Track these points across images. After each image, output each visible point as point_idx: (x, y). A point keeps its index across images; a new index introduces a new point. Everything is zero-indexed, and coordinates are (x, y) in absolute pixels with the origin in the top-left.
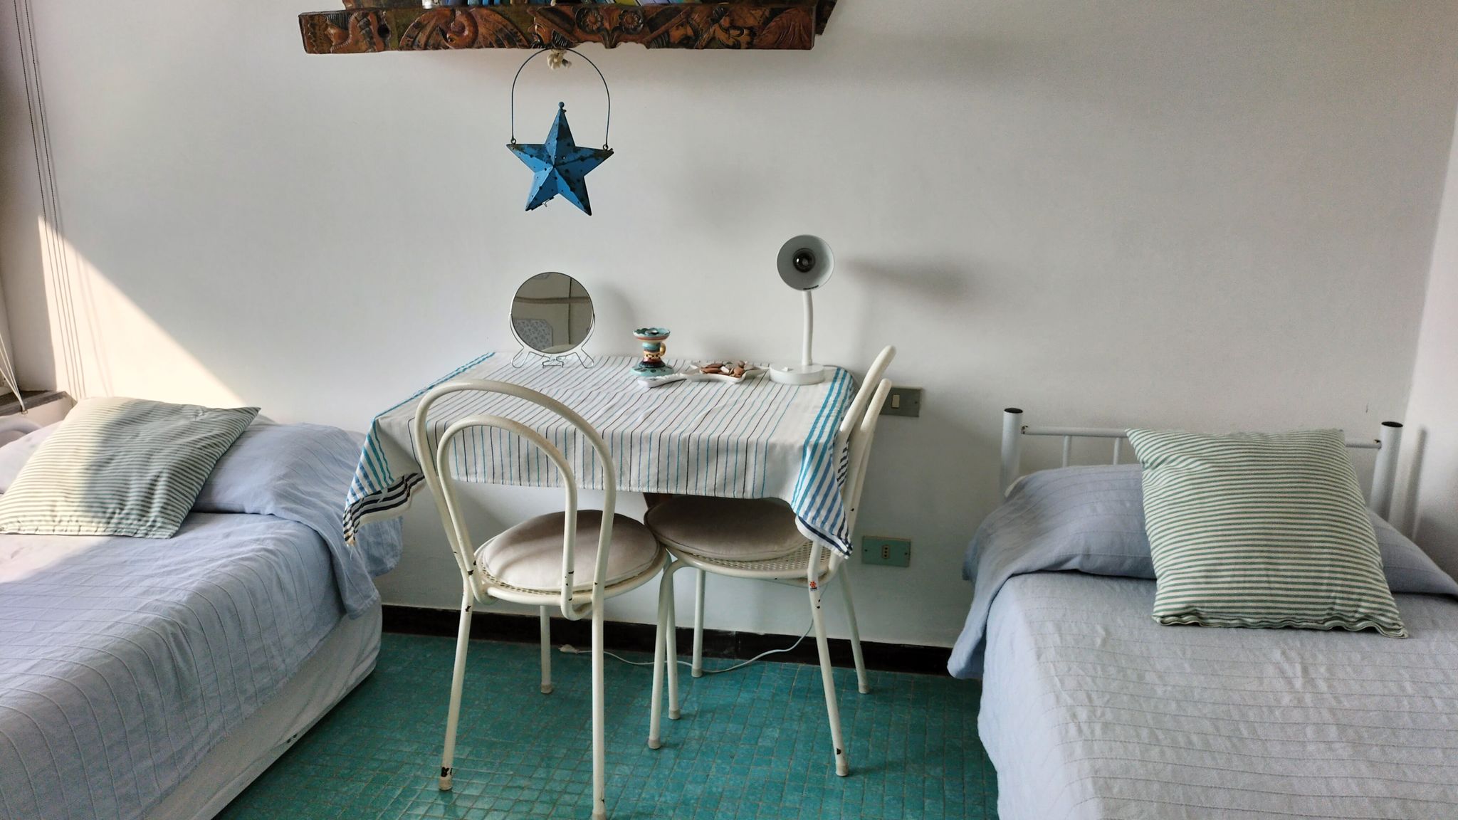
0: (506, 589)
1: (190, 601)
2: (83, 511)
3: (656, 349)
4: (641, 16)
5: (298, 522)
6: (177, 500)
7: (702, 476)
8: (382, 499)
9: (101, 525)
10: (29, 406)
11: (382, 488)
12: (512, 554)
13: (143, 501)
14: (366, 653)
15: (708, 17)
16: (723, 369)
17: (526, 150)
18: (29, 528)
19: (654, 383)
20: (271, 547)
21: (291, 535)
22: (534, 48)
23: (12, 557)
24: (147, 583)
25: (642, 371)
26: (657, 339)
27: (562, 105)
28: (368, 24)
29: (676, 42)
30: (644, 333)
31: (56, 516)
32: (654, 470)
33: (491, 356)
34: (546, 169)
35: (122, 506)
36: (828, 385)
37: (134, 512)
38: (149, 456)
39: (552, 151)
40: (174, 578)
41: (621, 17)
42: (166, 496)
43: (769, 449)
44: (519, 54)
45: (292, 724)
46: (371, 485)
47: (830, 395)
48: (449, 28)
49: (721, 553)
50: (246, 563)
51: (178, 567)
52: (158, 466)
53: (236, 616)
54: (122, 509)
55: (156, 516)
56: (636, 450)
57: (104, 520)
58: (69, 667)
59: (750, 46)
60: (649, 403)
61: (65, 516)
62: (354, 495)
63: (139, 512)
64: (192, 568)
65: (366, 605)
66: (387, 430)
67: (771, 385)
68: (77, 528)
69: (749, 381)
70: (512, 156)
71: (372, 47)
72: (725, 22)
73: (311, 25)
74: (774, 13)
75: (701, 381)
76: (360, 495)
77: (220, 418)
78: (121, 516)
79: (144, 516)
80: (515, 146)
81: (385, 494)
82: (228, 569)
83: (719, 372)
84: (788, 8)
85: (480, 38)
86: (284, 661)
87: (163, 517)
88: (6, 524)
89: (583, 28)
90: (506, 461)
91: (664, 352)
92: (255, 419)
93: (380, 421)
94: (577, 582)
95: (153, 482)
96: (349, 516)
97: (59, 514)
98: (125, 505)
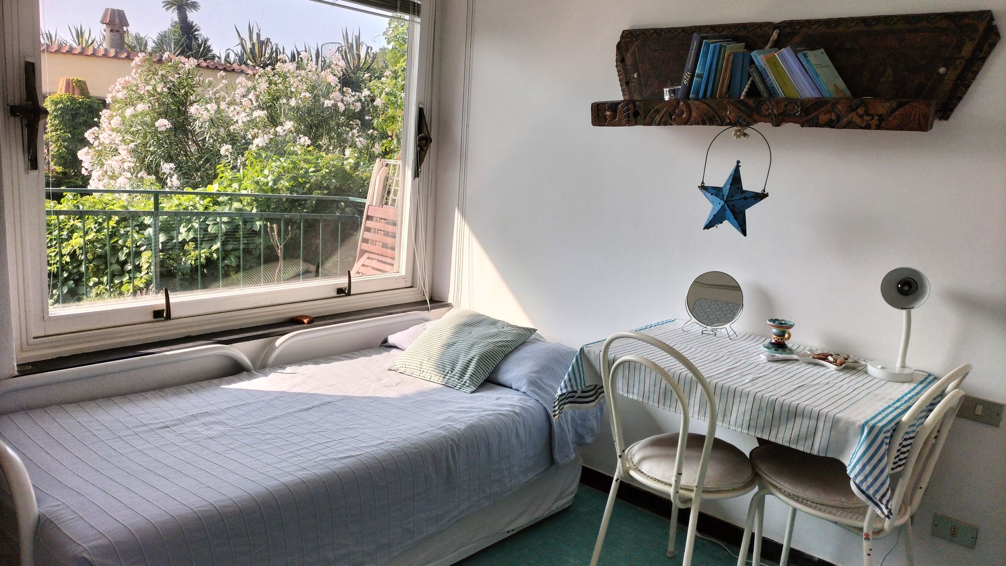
0: (641, 474)
1: (465, 430)
2: (434, 368)
3: (781, 335)
4: (800, 105)
5: (537, 400)
6: (479, 372)
7: (782, 429)
8: (576, 396)
9: (441, 378)
10: (432, 308)
11: (578, 389)
12: (649, 452)
13: (463, 369)
14: (567, 493)
15: (848, 107)
16: (830, 358)
17: (710, 190)
18: (409, 371)
19: (773, 358)
20: (517, 411)
21: (531, 407)
22: (725, 125)
23: (396, 385)
24: (449, 414)
25: (768, 349)
26: (783, 327)
27: (738, 162)
28: (628, 110)
29: (823, 124)
30: (774, 323)
31: (422, 368)
32: (747, 418)
33: (673, 321)
34: (720, 204)
35: (453, 370)
36: (912, 386)
37: (457, 375)
38: (473, 345)
39: (726, 192)
40: (463, 415)
41: (786, 106)
42: (474, 369)
43: (835, 422)
44: (715, 129)
45: (511, 522)
46: (572, 386)
47: (909, 393)
48: (674, 112)
49: (797, 491)
50: (500, 416)
51: (467, 410)
52: (475, 352)
53: (488, 445)
54: (452, 372)
55: (467, 380)
56: (737, 400)
57: (443, 376)
58: (396, 449)
59: (879, 127)
60: (760, 371)
61: (426, 369)
62: (561, 390)
63: (459, 375)
64: (473, 412)
65: (566, 462)
66: (587, 355)
67: (865, 376)
68: (430, 377)
69: (846, 371)
70: (700, 194)
71: (629, 123)
72: (861, 111)
73: (597, 109)
74: (900, 105)
75: (810, 363)
76: (564, 391)
77: (514, 331)
78: (451, 375)
79: (461, 378)
80: (703, 188)
81: (579, 393)
82: (491, 417)
83: (824, 359)
84: (911, 102)
85: (692, 119)
86: (511, 481)
87: (470, 381)
88: (400, 367)
89: (759, 114)
90: (652, 389)
91: (789, 338)
92: (533, 336)
93: (584, 348)
94: (683, 482)
95: (470, 360)
96: (557, 402)
97: (424, 367)
98: (454, 370)
